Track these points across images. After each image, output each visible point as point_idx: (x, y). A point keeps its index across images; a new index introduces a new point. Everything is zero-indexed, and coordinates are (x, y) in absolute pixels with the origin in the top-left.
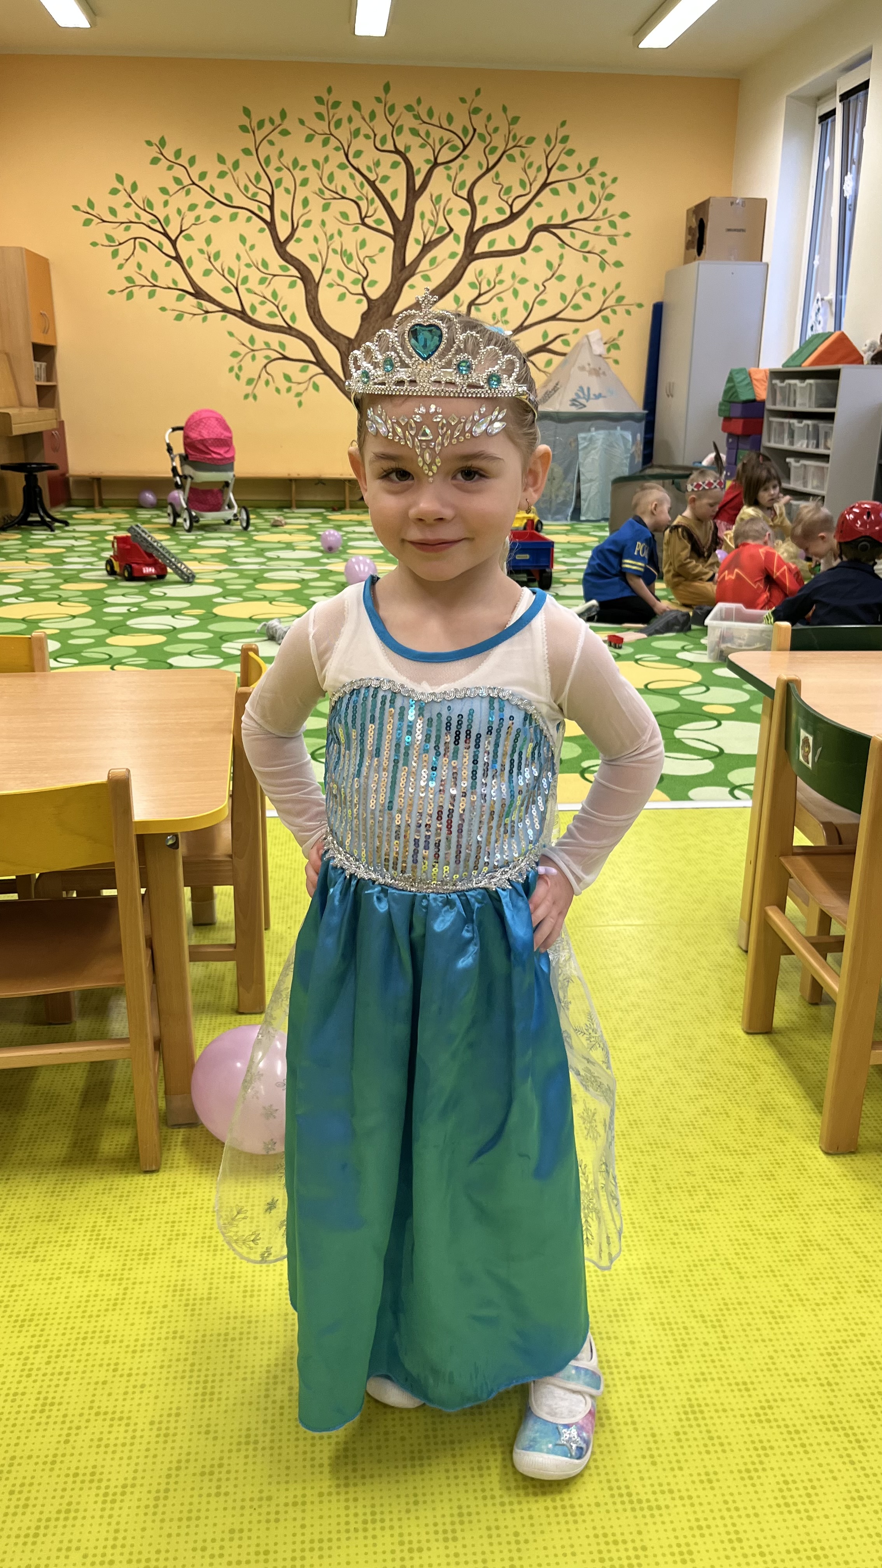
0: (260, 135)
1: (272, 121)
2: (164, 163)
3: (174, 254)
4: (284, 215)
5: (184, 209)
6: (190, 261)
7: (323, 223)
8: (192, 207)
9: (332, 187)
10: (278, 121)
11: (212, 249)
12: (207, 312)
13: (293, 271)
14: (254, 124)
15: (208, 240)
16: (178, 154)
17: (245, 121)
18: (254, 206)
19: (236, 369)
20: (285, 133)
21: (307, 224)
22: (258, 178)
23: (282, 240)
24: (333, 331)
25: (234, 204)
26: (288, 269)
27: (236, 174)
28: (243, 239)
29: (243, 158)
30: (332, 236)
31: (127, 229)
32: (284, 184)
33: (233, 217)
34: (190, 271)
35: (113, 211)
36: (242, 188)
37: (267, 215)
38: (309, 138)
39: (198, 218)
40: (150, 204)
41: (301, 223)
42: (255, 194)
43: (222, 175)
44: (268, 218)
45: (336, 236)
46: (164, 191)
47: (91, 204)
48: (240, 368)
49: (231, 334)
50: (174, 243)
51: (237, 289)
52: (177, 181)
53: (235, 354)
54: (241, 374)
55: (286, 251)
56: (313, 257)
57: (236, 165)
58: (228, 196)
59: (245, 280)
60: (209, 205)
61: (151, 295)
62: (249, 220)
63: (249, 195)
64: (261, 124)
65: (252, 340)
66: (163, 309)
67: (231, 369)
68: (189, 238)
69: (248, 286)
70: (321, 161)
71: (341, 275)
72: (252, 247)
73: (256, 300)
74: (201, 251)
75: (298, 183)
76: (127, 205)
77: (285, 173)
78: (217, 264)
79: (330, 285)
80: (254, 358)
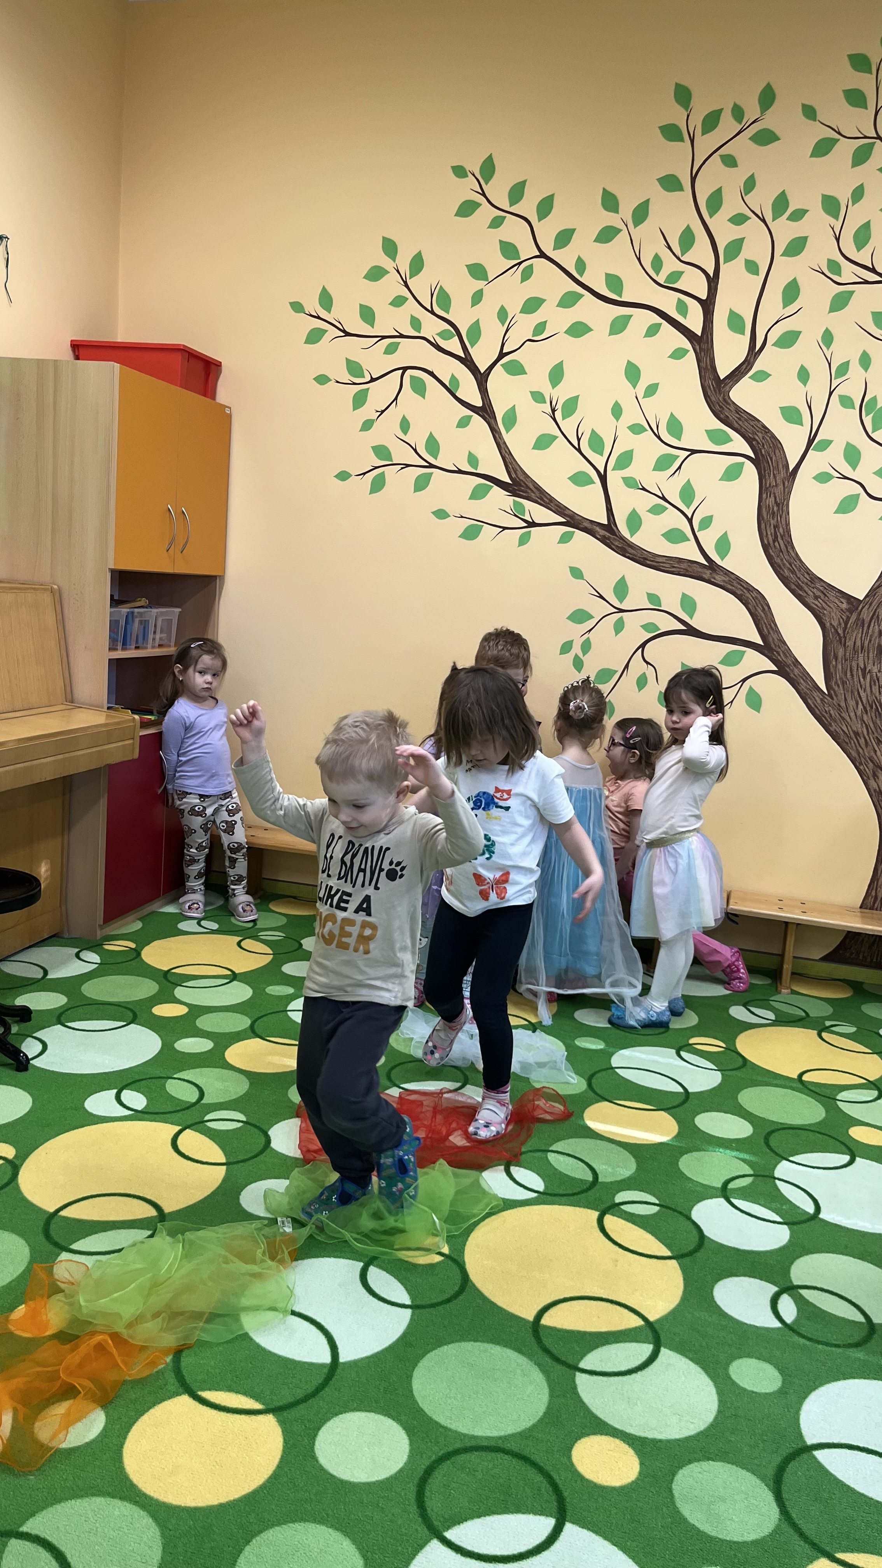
0: (706, 144)
1: (738, 113)
2: (486, 213)
3: (479, 404)
4: (735, 322)
5: (513, 309)
6: (511, 418)
7: (828, 338)
8: (532, 305)
9: (863, 257)
10: (752, 111)
11: (561, 394)
12: (532, 524)
13: (739, 444)
14: (697, 121)
15: (556, 375)
16: (517, 192)
17: (677, 116)
18: (668, 302)
19: (576, 649)
20: (766, 138)
21: (789, 340)
22: (687, 239)
23: (723, 372)
24: (814, 579)
25: (625, 298)
26: (729, 440)
27: (636, 233)
28: (633, 373)
29: (660, 199)
30: (844, 369)
31: (391, 350)
32: (746, 253)
33: (618, 326)
34: (507, 437)
35: (368, 315)
36: (647, 262)
37: (695, 321)
38: (823, 148)
39: (540, 327)
40: (444, 299)
41: (773, 338)
42: (676, 276)
43: (607, 235)
44: (696, 324)
45: (855, 368)
46: (477, 271)
47: (326, 300)
48: (586, 647)
49: (576, 573)
50: (482, 379)
51: (603, 478)
52: (508, 249)
53: (579, 616)
54: (585, 659)
55: (728, 401)
56: (791, 415)
57: (641, 213)
58: (614, 282)
59: (626, 459)
60: (568, 301)
61: (421, 484)
62: (652, 331)
63: (661, 279)
64: (711, 121)
65: (621, 589)
66: (441, 514)
67: (566, 647)
68: (516, 369)
69: (627, 472)
70: (843, 196)
71: (852, 455)
72: (652, 390)
73: (643, 502)
74: (538, 397)
75: (779, 251)
76: (398, 302)
77: (753, 230)
78: (569, 426)
79: (823, 478)
80: (619, 627)
